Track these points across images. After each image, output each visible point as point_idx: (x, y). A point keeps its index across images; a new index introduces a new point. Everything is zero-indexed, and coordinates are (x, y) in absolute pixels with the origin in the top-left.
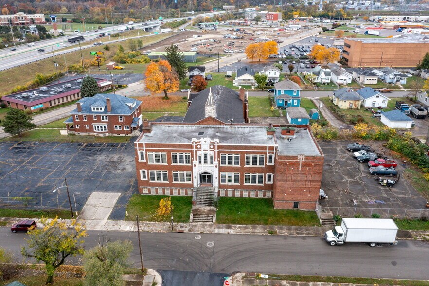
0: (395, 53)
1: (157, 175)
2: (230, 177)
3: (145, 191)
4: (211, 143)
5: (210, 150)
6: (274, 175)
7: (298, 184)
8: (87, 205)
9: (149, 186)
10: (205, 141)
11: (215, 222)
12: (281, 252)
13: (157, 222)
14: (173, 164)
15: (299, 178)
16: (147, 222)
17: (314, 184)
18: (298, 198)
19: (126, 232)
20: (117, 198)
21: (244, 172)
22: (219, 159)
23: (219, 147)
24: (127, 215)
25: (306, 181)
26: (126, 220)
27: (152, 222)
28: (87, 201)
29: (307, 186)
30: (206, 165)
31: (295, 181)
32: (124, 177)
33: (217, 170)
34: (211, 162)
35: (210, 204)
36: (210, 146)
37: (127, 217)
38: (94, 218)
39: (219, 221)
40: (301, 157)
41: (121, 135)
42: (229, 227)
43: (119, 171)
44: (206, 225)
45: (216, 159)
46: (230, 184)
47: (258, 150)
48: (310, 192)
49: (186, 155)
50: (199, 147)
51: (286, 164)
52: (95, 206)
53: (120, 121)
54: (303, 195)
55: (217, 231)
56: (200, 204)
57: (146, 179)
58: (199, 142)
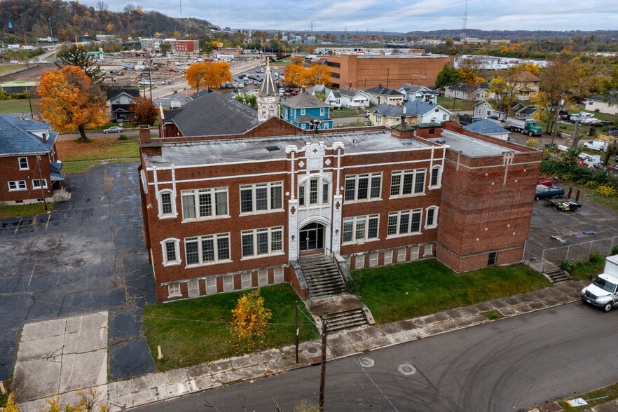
0: (397, 72)
1: (204, 248)
2: (360, 226)
3: (175, 293)
4: (327, 152)
5: (324, 171)
6: (439, 210)
7: (500, 215)
8: (23, 359)
9: (185, 278)
10: (315, 151)
11: (372, 321)
12: (547, 347)
13: (246, 356)
14: (242, 214)
15: (502, 202)
16: (222, 361)
17: (524, 209)
18: (497, 242)
19: (182, 398)
20: (105, 324)
21: (389, 210)
22: (342, 188)
23: (346, 161)
24: (160, 356)
25: (512, 206)
26: (162, 370)
27: (234, 358)
28: (17, 350)
29: (512, 217)
30: (314, 206)
31: (495, 209)
32: (90, 276)
33: (338, 214)
34: (325, 199)
35: (337, 290)
36: (325, 159)
37: (162, 361)
38: (63, 389)
39: (382, 319)
40: (508, 157)
41: (26, 202)
42: (409, 326)
43: (69, 268)
44: (359, 332)
45: (338, 189)
46: (361, 242)
47: (416, 159)
48: (515, 226)
49: (272, 189)
50: (301, 164)
51: (483, 176)
52: (50, 357)
53: (21, 169)
54: (504, 235)
55: (392, 339)
56: (317, 293)
57: (178, 261)
58: (302, 154)
